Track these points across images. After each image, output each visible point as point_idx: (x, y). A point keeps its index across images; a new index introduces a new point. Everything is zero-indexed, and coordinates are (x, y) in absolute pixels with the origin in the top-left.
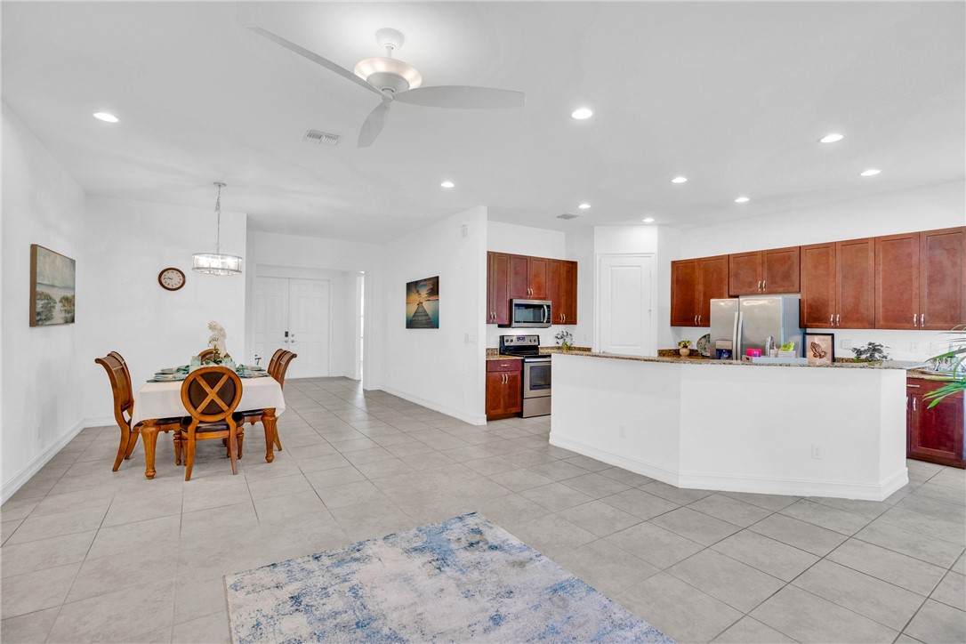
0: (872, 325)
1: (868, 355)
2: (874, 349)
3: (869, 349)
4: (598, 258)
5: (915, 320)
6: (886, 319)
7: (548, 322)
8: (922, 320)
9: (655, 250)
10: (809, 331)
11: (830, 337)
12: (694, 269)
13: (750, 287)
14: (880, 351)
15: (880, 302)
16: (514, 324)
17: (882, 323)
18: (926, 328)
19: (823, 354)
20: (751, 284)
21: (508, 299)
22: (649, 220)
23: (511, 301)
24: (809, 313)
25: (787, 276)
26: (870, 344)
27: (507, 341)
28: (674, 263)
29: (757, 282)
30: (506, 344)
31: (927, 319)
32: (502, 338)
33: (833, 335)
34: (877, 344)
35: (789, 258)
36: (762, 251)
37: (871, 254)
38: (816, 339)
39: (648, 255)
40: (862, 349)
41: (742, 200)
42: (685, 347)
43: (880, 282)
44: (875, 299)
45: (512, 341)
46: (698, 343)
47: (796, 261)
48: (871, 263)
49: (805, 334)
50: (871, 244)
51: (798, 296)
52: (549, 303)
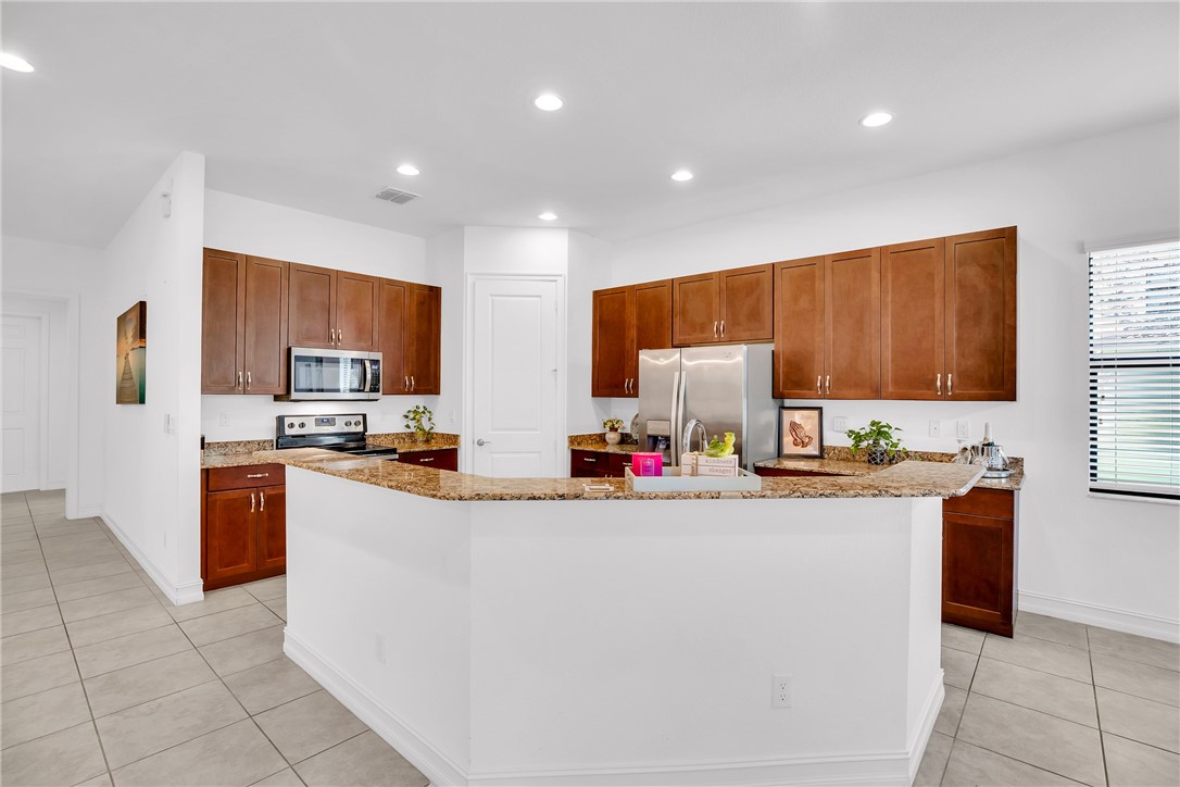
0: (877, 393)
1: (871, 442)
2: (879, 431)
3: (872, 431)
4: (470, 280)
5: (939, 383)
6: (896, 382)
7: (374, 389)
8: (949, 383)
9: (564, 271)
10: (788, 403)
11: (816, 413)
12: (623, 304)
13: (702, 332)
14: (886, 435)
15: (888, 355)
16: (294, 395)
17: (890, 389)
18: (954, 398)
19: (807, 440)
20: (703, 327)
21: (284, 347)
22: (548, 216)
23: (289, 350)
24: (786, 375)
25: (755, 315)
26: (873, 424)
27: (292, 426)
28: (596, 293)
29: (712, 322)
30: (288, 432)
31: (956, 382)
32: (280, 420)
33: (820, 409)
34: (883, 424)
35: (758, 282)
36: (719, 272)
37: (875, 275)
38: (797, 416)
39: (551, 278)
40: (862, 432)
41: (683, 176)
42: (613, 429)
43: (888, 321)
44: (882, 350)
45: (302, 425)
46: (633, 423)
47: (767, 286)
48: (875, 289)
49: (783, 407)
50: (875, 257)
51: (771, 347)
52: (378, 356)
